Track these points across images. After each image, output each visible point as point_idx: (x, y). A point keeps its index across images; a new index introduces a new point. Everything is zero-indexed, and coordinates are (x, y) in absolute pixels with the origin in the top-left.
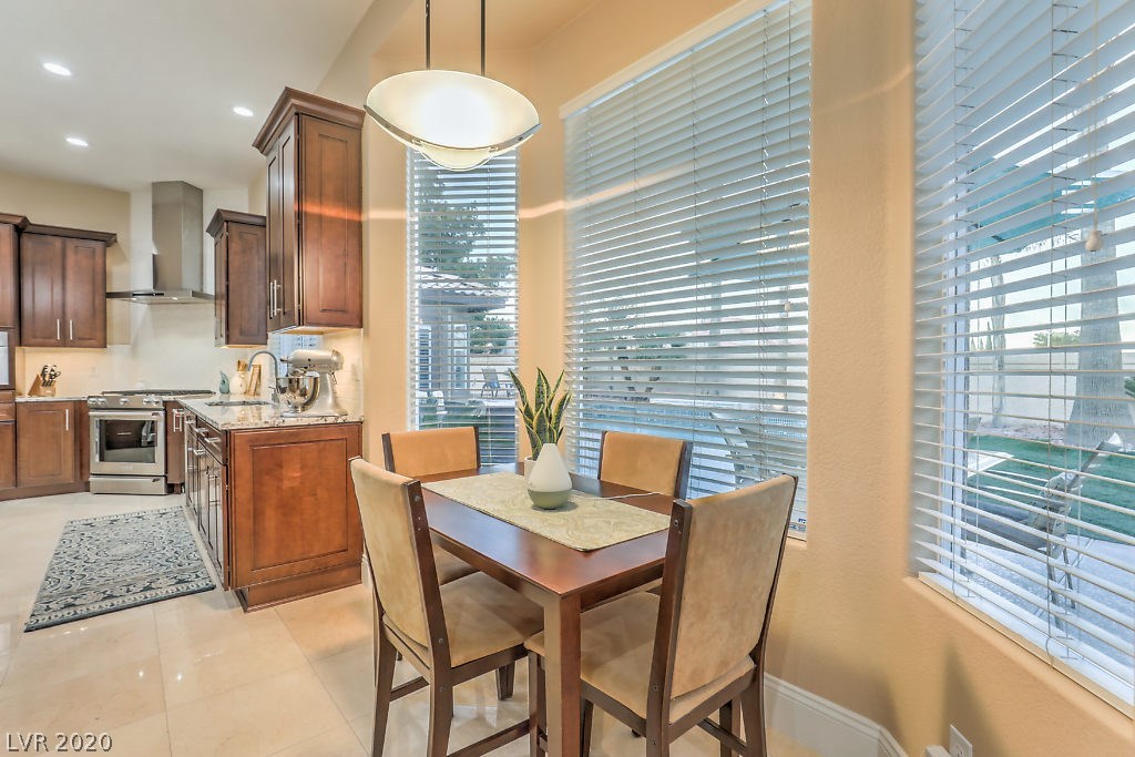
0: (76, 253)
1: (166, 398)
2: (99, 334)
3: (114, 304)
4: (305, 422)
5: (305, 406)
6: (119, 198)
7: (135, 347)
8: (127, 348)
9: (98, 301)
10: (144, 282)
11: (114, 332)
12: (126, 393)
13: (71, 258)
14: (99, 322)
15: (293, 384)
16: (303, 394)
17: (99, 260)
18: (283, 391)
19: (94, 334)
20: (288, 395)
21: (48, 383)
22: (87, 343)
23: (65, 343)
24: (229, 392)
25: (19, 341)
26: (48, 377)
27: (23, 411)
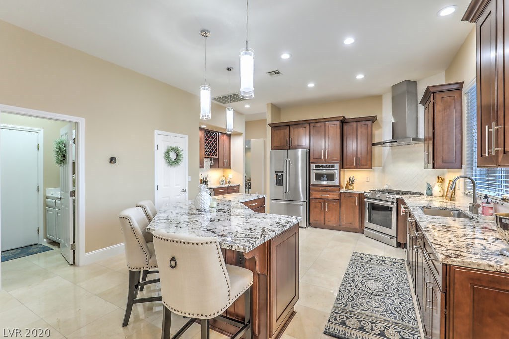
0: (361, 127)
1: (397, 196)
2: (369, 163)
3: (376, 148)
6: (378, 98)
7: (384, 168)
8: (381, 168)
9: (369, 147)
10: (388, 137)
11: (376, 161)
12: (379, 191)
13: (360, 131)
14: (370, 157)
17: (370, 130)
19: (367, 162)
21: (351, 184)
22: (365, 167)
23: (357, 167)
24: (432, 195)
25: (343, 166)
26: (351, 182)
27: (343, 196)
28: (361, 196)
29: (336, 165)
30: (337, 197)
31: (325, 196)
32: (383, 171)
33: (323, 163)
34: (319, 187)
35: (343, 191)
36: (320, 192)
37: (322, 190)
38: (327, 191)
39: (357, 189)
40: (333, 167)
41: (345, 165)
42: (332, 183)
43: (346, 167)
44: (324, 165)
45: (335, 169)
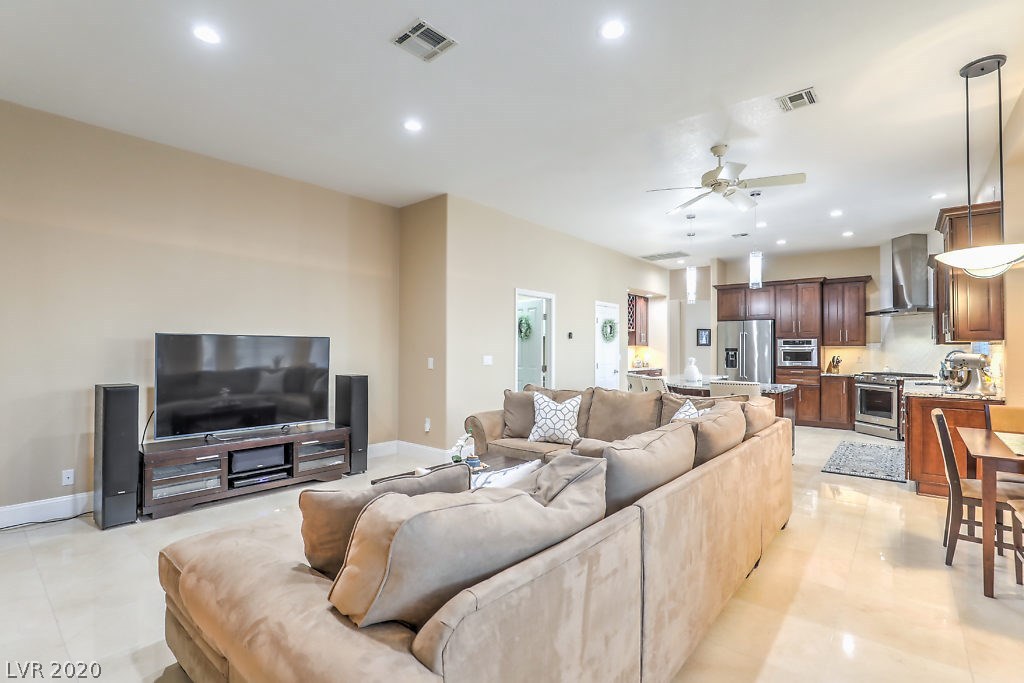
0: (849, 291)
1: (898, 378)
2: (861, 338)
3: (871, 319)
4: (957, 396)
5: (962, 388)
6: (874, 251)
7: (883, 345)
8: (879, 345)
9: (861, 317)
10: (888, 304)
11: (871, 335)
12: (875, 374)
13: (847, 294)
14: (862, 330)
15: (952, 375)
16: (960, 380)
17: (862, 293)
18: (946, 378)
19: (859, 337)
20: (950, 381)
21: (836, 367)
22: (855, 343)
23: (844, 344)
25: (822, 343)
26: (835, 363)
27: (824, 381)
28: (850, 380)
29: (814, 341)
30: (814, 383)
31: (797, 381)
32: (883, 348)
33: (795, 337)
34: (789, 370)
35: (824, 374)
36: (791, 377)
37: (794, 374)
38: (801, 374)
39: (843, 371)
40: (809, 343)
41: (826, 341)
42: (808, 363)
43: (828, 343)
44: (797, 340)
45: (813, 347)
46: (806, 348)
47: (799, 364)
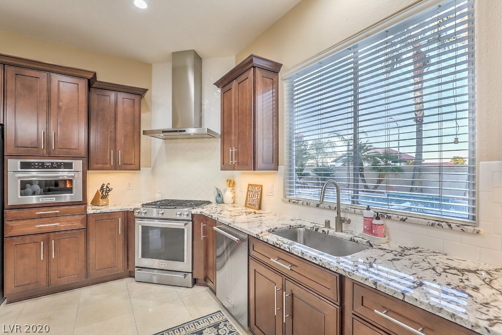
0: (123, 102)
2: (136, 161)
8: (151, 169)
9: (134, 137)
13: (120, 106)
14: (136, 152)
17: (137, 108)
19: (133, 160)
21: (104, 197)
22: (129, 167)
23: (116, 167)
24: (223, 202)
25: (88, 166)
26: (104, 192)
27: (91, 220)
28: (128, 217)
29: (78, 164)
30: (78, 225)
31: (49, 227)
32: (153, 172)
33: (43, 157)
34: (34, 210)
35: (90, 210)
36: (36, 221)
37: (41, 217)
38: (57, 215)
39: (115, 204)
40: (69, 166)
41: (92, 164)
42: (66, 197)
43: (96, 166)
44: (47, 161)
45: (74, 173)
46: (63, 174)
47: (51, 199)
